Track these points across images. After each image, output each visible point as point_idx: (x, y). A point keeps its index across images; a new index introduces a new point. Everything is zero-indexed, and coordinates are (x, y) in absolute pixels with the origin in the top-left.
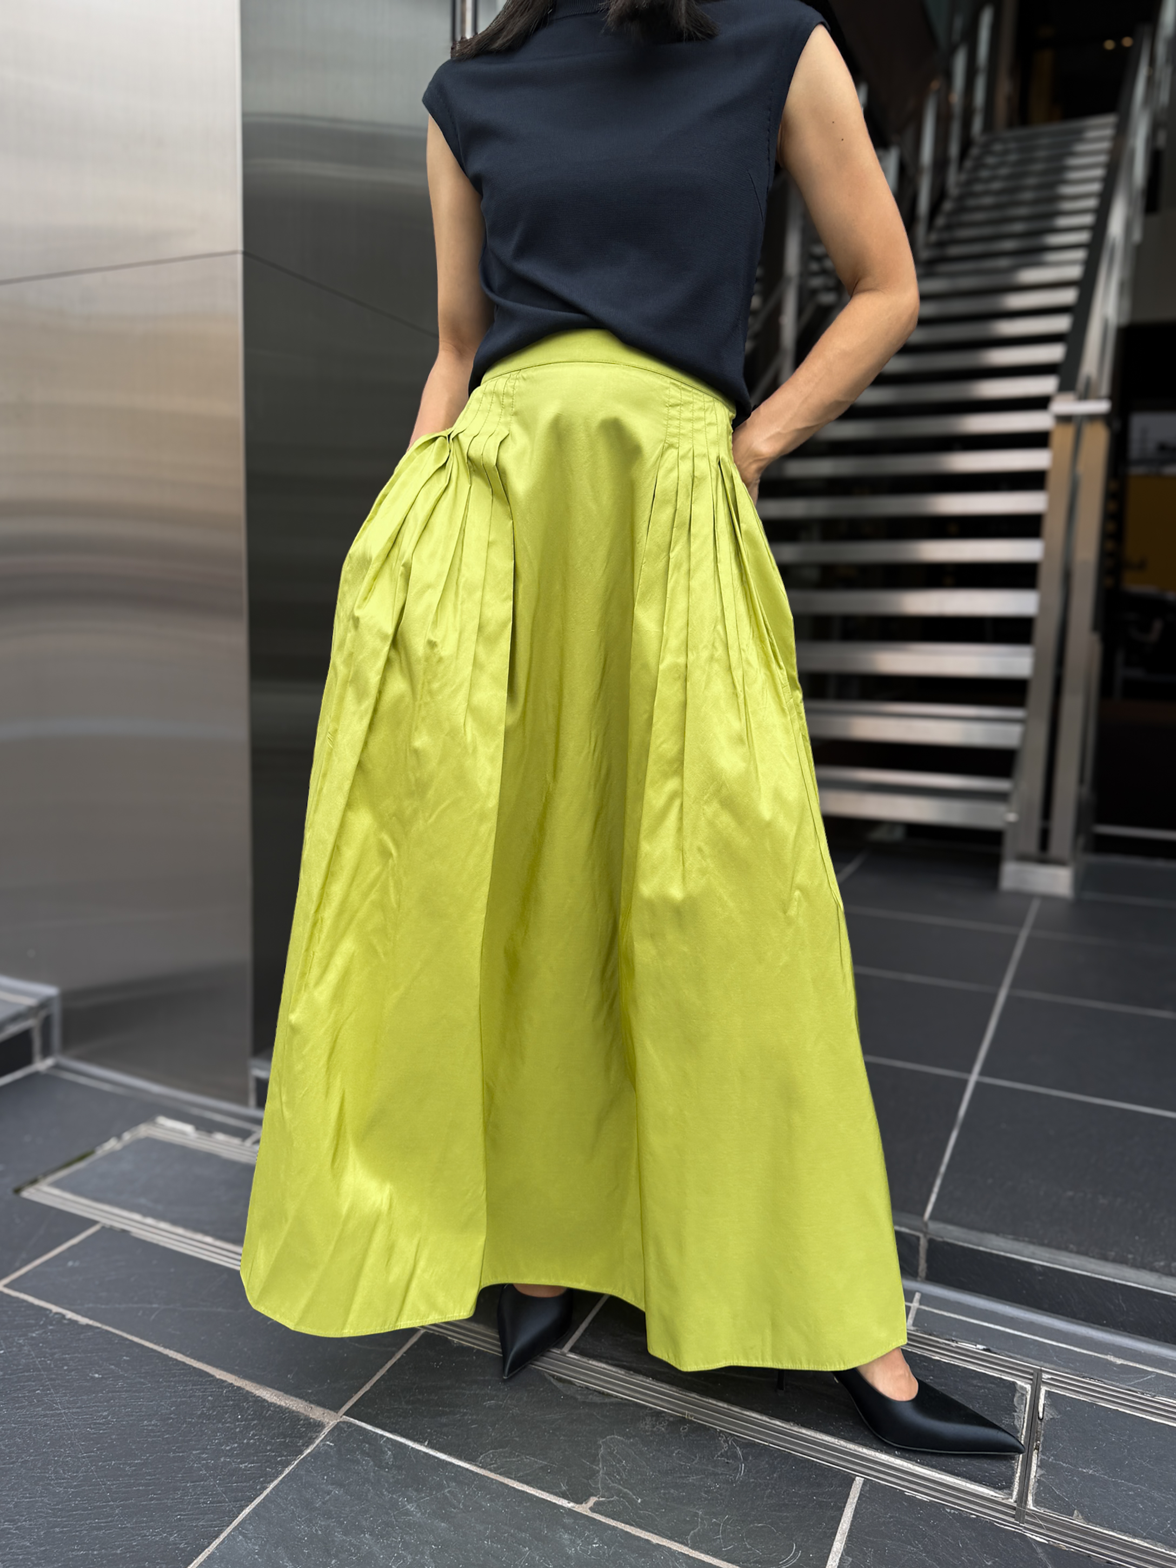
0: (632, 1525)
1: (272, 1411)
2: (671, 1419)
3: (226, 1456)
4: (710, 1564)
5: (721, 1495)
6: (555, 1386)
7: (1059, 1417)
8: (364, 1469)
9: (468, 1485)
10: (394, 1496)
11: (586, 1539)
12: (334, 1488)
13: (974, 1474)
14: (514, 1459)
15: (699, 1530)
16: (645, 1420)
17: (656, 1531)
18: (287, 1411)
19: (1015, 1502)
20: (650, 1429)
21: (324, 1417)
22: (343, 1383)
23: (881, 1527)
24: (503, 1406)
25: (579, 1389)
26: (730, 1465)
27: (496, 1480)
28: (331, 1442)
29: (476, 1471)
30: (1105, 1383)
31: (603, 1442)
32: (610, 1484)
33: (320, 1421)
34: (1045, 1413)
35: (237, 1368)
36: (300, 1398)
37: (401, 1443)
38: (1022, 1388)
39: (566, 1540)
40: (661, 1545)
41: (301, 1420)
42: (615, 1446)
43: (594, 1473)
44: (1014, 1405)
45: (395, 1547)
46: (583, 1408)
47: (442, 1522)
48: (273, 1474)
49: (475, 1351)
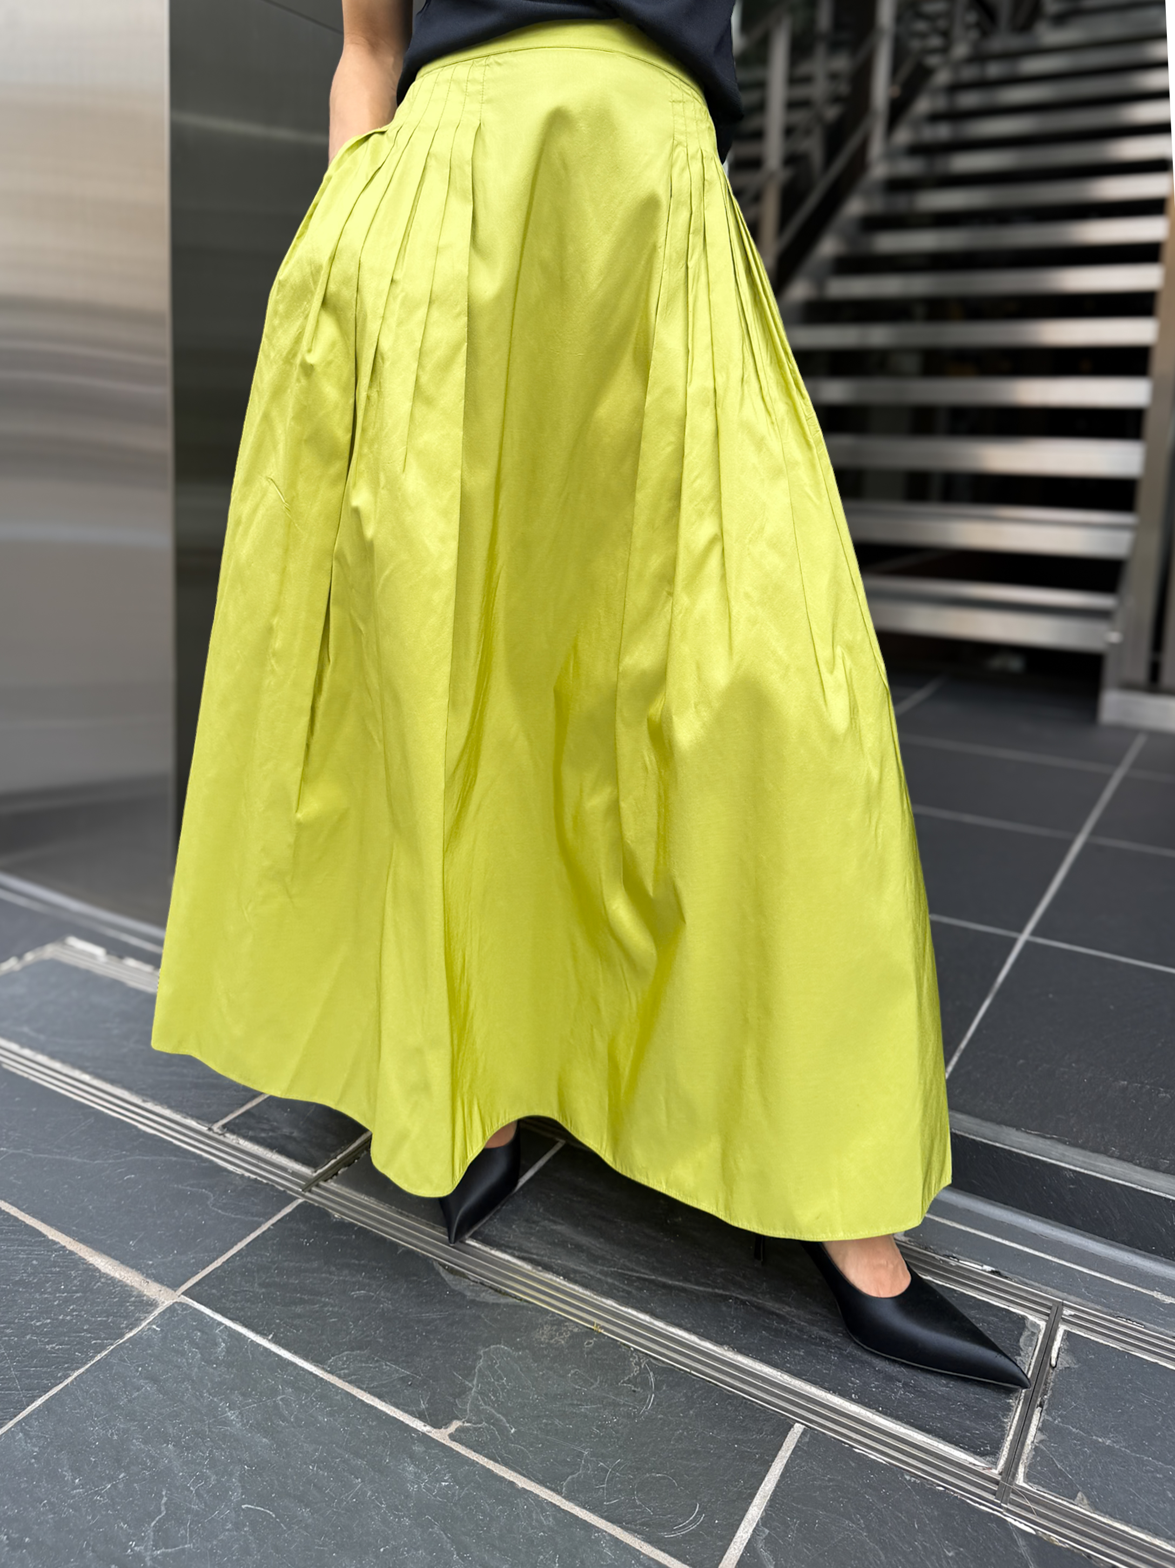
0: (496, 1461)
1: (102, 1283)
2: (576, 1330)
3: (34, 1333)
4: (585, 1521)
5: (617, 1432)
6: (442, 1278)
7: (1076, 1366)
8: (187, 1363)
9: (307, 1392)
10: (215, 1400)
11: (435, 1474)
12: (146, 1383)
13: (950, 1433)
14: (371, 1365)
15: (579, 1476)
16: (543, 1329)
17: (524, 1472)
18: (119, 1284)
19: (1000, 1474)
20: (547, 1341)
21: (160, 1296)
22: (192, 1256)
23: (815, 1492)
24: (374, 1298)
25: (472, 1283)
26: (637, 1395)
27: (343, 1389)
28: (157, 1327)
29: (321, 1376)
30: (1145, 1328)
31: (485, 1353)
32: (482, 1406)
33: (154, 1300)
34: (1059, 1359)
35: (74, 1228)
36: (138, 1270)
37: (240, 1334)
38: (1035, 1325)
39: (410, 1473)
40: (528, 1491)
41: (133, 1297)
42: (498, 1359)
43: (464, 1391)
44: (1019, 1347)
45: (199, 1464)
46: (470, 1308)
47: (264, 1437)
48: (82, 1360)
49: (356, 1228)
